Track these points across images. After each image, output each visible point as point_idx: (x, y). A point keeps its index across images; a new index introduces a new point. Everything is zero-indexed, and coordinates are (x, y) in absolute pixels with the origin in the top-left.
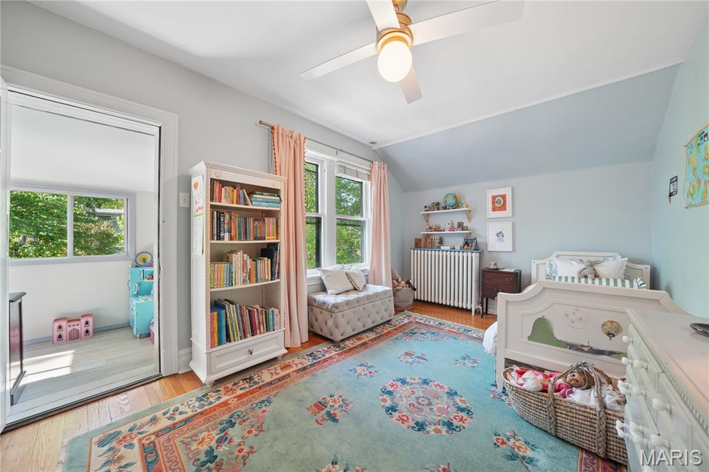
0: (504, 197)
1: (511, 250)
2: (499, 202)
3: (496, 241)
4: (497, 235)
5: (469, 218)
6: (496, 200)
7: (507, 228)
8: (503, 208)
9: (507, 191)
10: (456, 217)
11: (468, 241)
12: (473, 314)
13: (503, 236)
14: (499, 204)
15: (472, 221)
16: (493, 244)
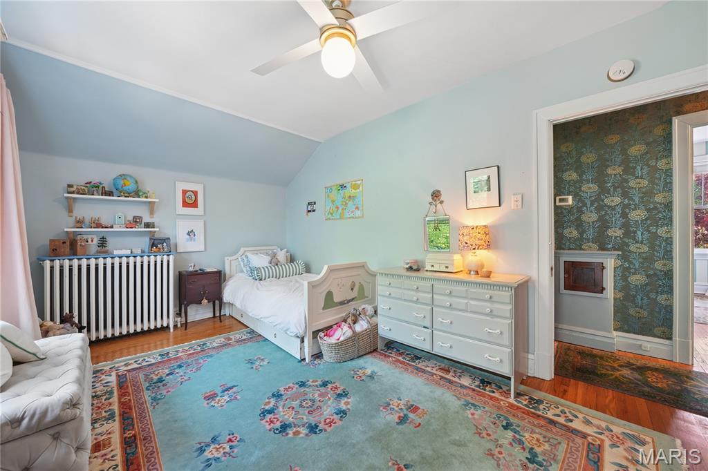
0: (195, 193)
1: (203, 250)
2: (190, 198)
3: (187, 241)
4: (189, 234)
5: (152, 213)
6: (187, 195)
7: (198, 226)
8: (195, 205)
9: (199, 188)
10: (130, 209)
11: (156, 242)
12: (172, 330)
13: (195, 235)
14: (190, 201)
15: (155, 216)
16: (184, 244)
